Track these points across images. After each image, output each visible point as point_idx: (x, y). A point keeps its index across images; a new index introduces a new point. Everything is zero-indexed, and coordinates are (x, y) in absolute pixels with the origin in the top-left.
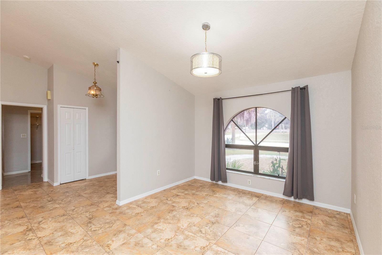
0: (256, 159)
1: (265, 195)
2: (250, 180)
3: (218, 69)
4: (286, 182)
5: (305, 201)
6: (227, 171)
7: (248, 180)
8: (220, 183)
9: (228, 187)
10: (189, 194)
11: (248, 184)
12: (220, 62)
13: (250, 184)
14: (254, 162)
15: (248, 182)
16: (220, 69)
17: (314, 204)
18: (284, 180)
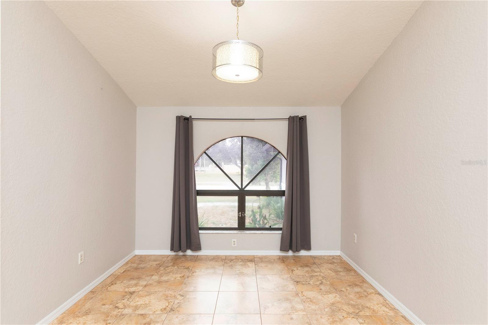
0: (242, 207)
1: (257, 256)
2: (235, 240)
3: (258, 70)
4: (282, 234)
5: (303, 253)
6: (200, 232)
7: (233, 240)
8: (189, 252)
9: (203, 257)
10: (151, 284)
11: (233, 245)
12: (261, 59)
13: (236, 245)
14: (239, 213)
15: (233, 243)
16: (260, 70)
17: (313, 253)
18: (280, 232)
